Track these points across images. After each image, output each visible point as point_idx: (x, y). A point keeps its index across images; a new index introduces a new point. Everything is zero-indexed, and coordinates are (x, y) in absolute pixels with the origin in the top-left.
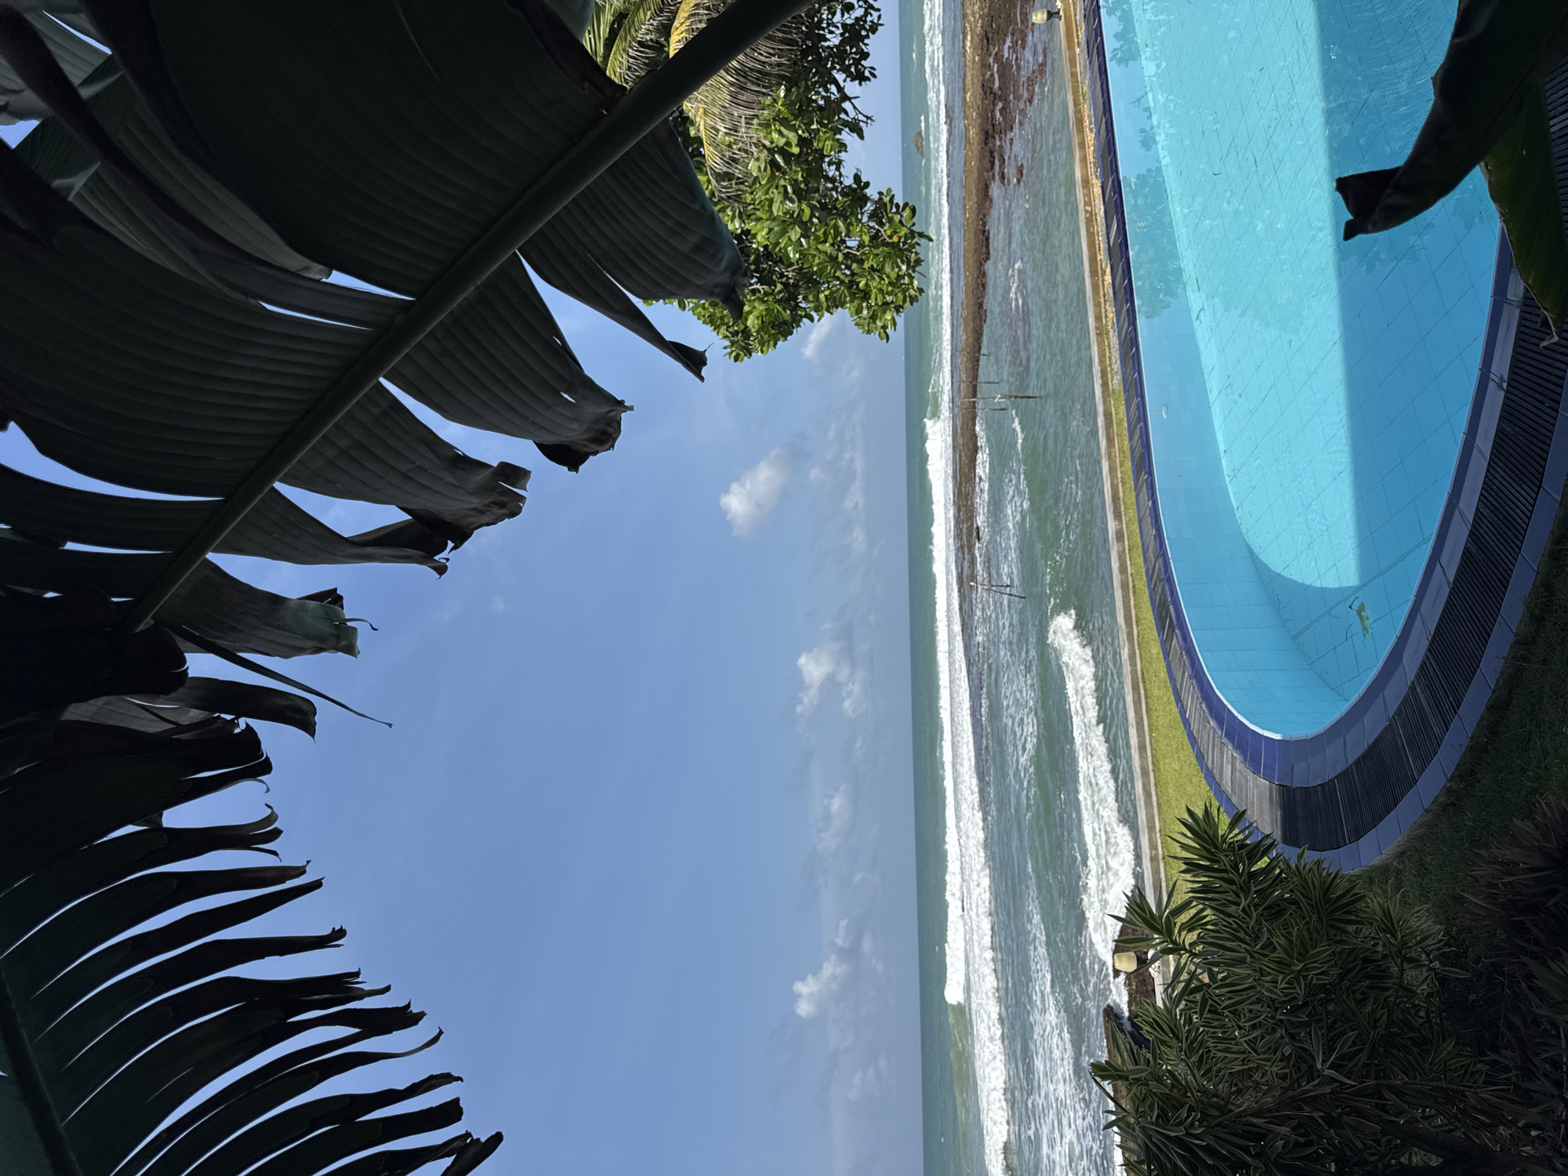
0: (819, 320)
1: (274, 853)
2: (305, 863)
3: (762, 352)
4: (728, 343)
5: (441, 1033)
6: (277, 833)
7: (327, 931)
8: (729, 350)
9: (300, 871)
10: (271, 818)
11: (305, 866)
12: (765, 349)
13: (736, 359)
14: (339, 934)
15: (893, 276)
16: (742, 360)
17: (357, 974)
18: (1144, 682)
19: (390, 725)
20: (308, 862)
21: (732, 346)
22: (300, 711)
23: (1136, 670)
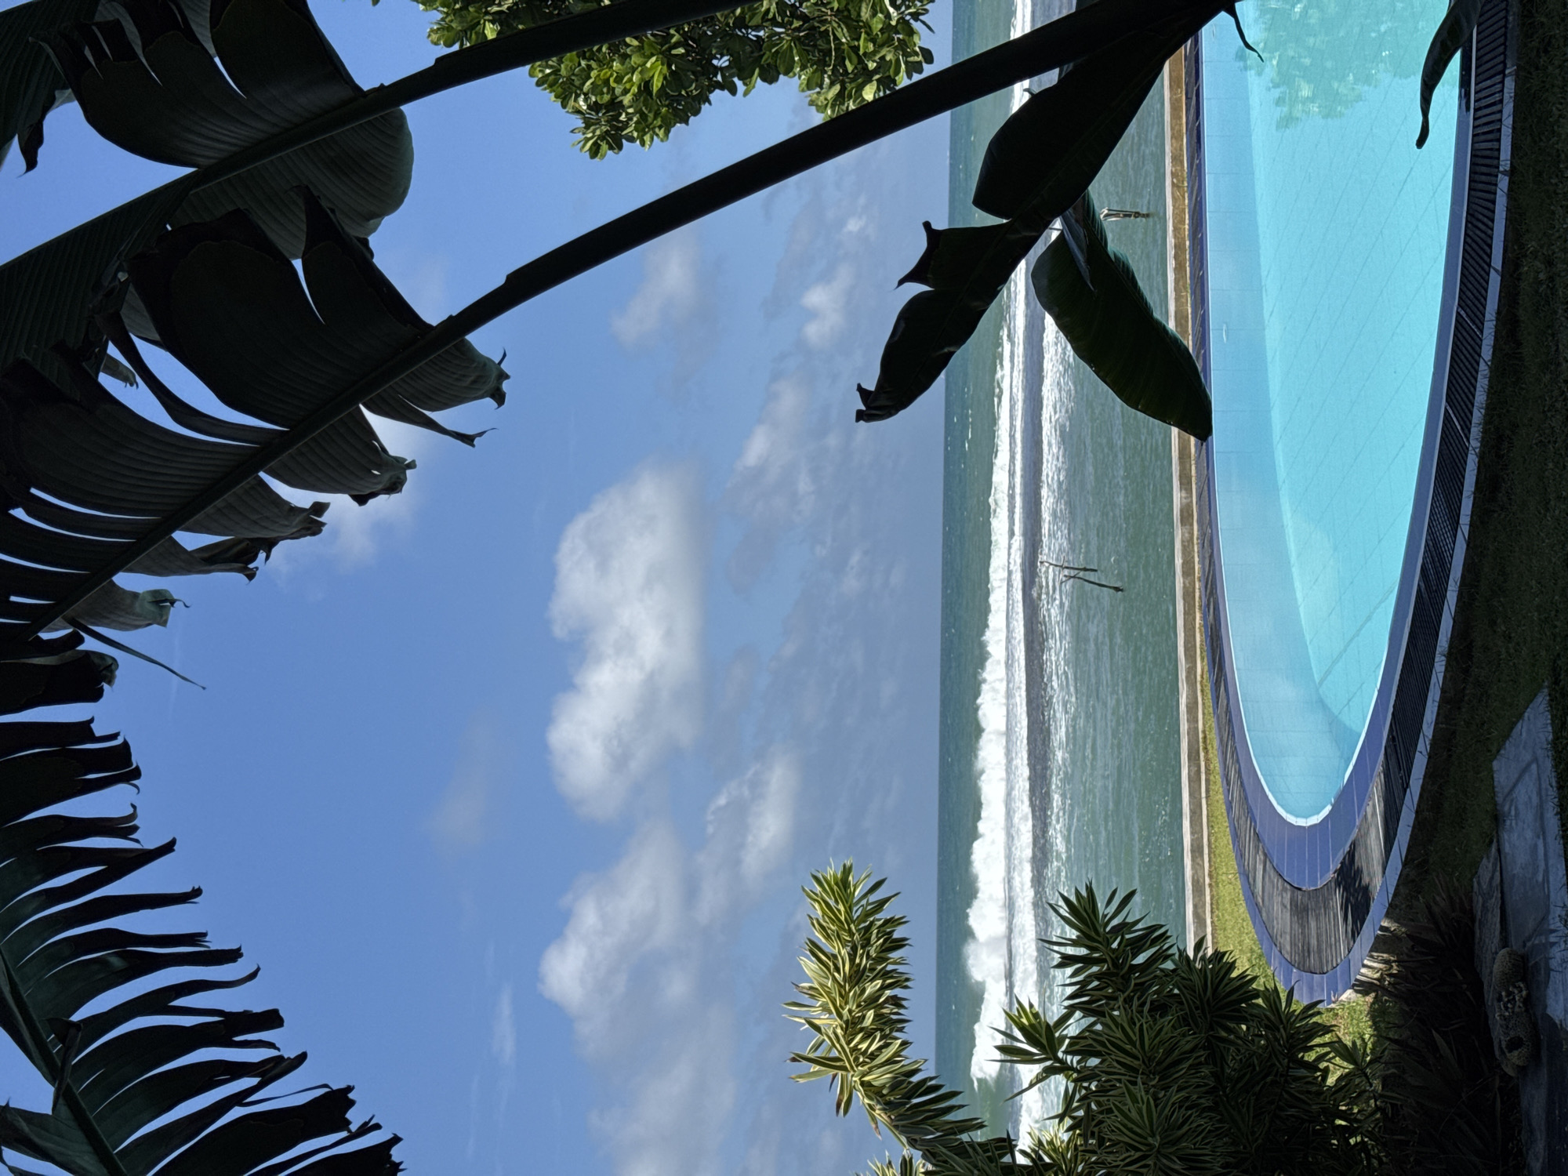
0: (746, 94)
1: (137, 841)
3: (643, 144)
4: (580, 123)
6: (136, 827)
7: (189, 889)
8: (580, 136)
10: (133, 817)
12: (647, 138)
13: (595, 152)
14: (197, 892)
15: (877, 25)
16: (603, 156)
18: (1205, 748)
21: (587, 127)
23: (1197, 728)
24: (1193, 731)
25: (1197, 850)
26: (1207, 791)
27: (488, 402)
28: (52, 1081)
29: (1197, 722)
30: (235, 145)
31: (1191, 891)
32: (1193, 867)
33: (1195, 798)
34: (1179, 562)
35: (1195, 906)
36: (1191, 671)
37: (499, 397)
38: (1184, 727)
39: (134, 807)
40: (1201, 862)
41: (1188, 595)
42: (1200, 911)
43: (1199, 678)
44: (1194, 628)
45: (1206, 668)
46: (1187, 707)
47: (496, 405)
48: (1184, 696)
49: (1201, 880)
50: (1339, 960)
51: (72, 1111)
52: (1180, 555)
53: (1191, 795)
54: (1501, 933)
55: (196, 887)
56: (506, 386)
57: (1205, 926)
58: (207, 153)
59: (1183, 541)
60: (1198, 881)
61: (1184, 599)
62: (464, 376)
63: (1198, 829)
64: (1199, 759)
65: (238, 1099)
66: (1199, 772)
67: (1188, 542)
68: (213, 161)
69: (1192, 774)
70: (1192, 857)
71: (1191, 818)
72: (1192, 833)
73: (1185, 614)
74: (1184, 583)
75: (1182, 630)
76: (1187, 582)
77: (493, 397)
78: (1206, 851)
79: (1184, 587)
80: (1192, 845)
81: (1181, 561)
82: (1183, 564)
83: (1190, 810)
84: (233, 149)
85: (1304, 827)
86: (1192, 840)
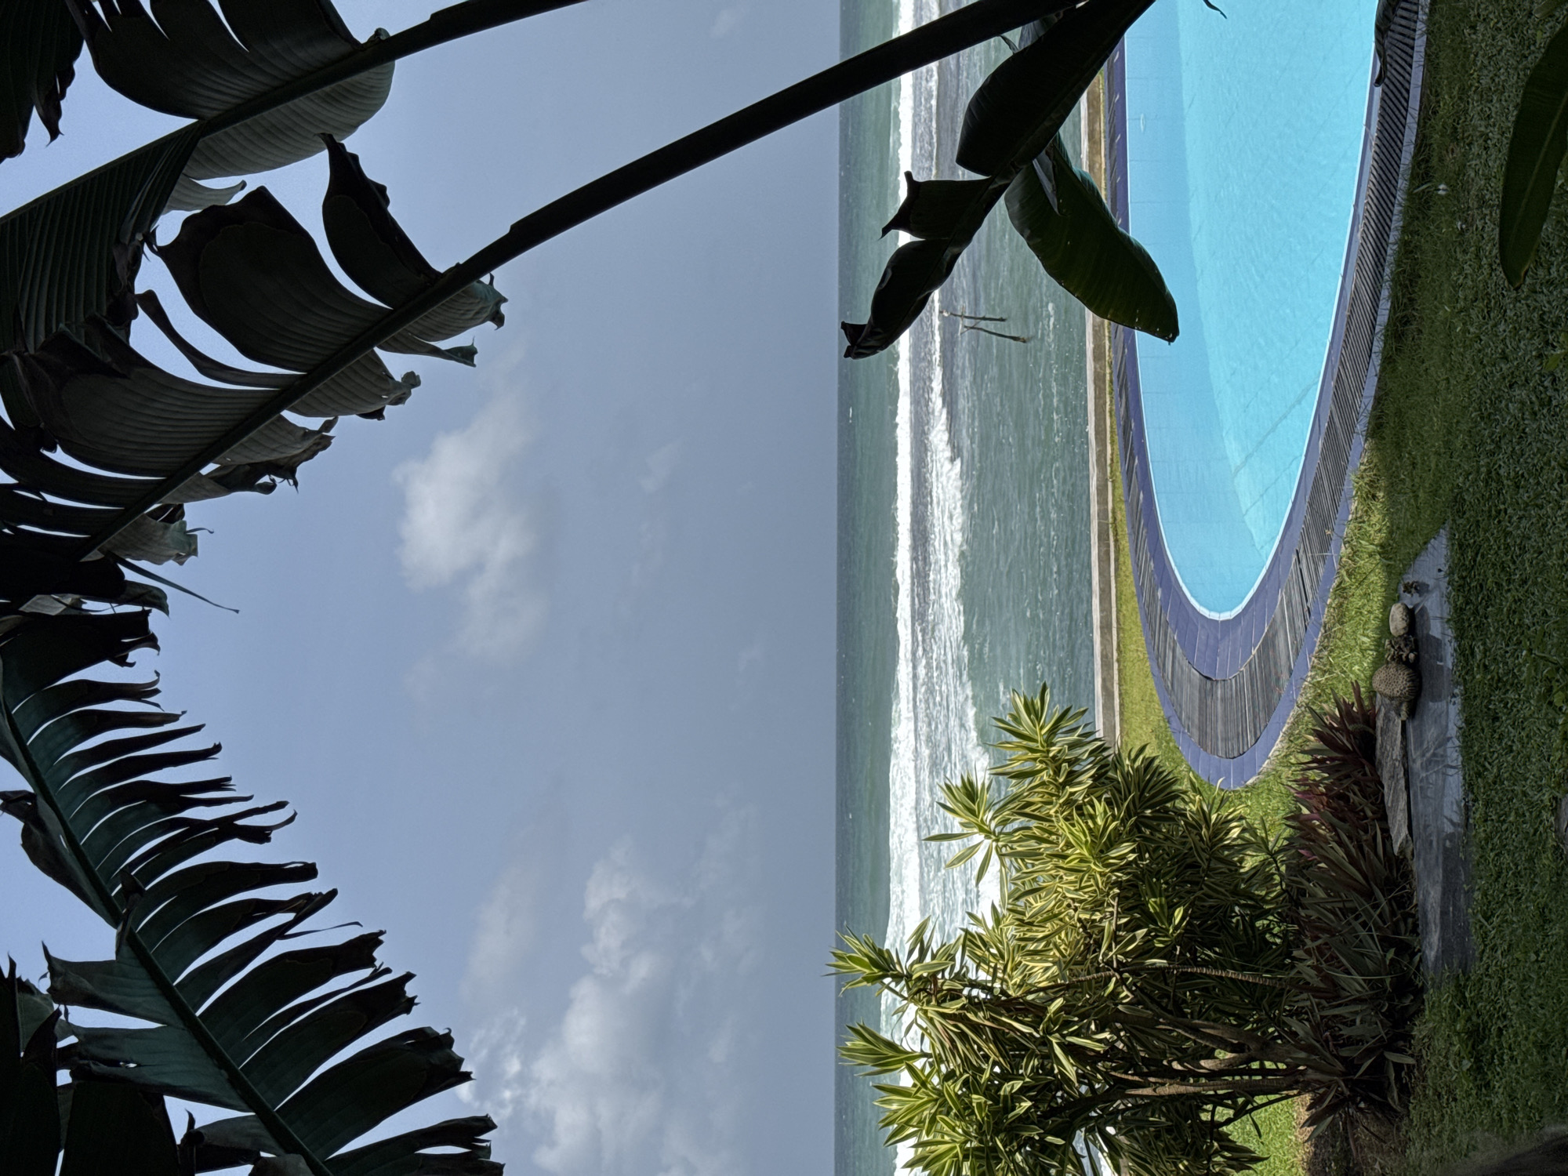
1: (157, 705)
2: (180, 713)
5: (295, 814)
6: (157, 691)
7: (210, 746)
9: (174, 718)
10: (155, 683)
11: (179, 716)
14: (217, 748)
17: (229, 779)
18: (1115, 529)
19: (237, 611)
20: (184, 713)
22: (154, 597)
24: (1103, 513)
25: (1106, 627)
26: (1116, 570)
27: (490, 325)
28: (115, 925)
29: (1107, 503)
30: (237, 97)
31: (1099, 666)
32: (1102, 643)
33: (1104, 577)
34: (1090, 346)
35: (1104, 680)
36: (1101, 454)
37: (498, 319)
38: (1094, 508)
39: (158, 674)
40: (1109, 638)
41: (1099, 379)
42: (1108, 684)
43: (1109, 462)
44: (1105, 411)
45: (1117, 451)
46: (1098, 489)
47: (496, 327)
48: (1095, 478)
49: (1110, 655)
50: (1246, 748)
51: (133, 949)
52: (1091, 340)
53: (1100, 574)
54: (1402, 743)
55: (217, 743)
56: (504, 308)
57: (1113, 699)
58: (210, 105)
59: (1094, 326)
60: (1107, 657)
61: (1095, 383)
62: (468, 311)
63: (1107, 606)
64: (1108, 539)
65: (280, 933)
66: (1108, 553)
67: (1099, 327)
68: (215, 113)
69: (1102, 554)
70: (1101, 632)
71: (1100, 596)
72: (1102, 611)
73: (1095, 398)
74: (1095, 368)
75: (1093, 414)
76: (1098, 366)
77: (493, 320)
78: (1114, 624)
79: (1095, 372)
80: (1101, 622)
81: (1092, 346)
82: (1094, 349)
83: (1100, 589)
84: (234, 101)
85: (1217, 621)
86: (1102, 618)
